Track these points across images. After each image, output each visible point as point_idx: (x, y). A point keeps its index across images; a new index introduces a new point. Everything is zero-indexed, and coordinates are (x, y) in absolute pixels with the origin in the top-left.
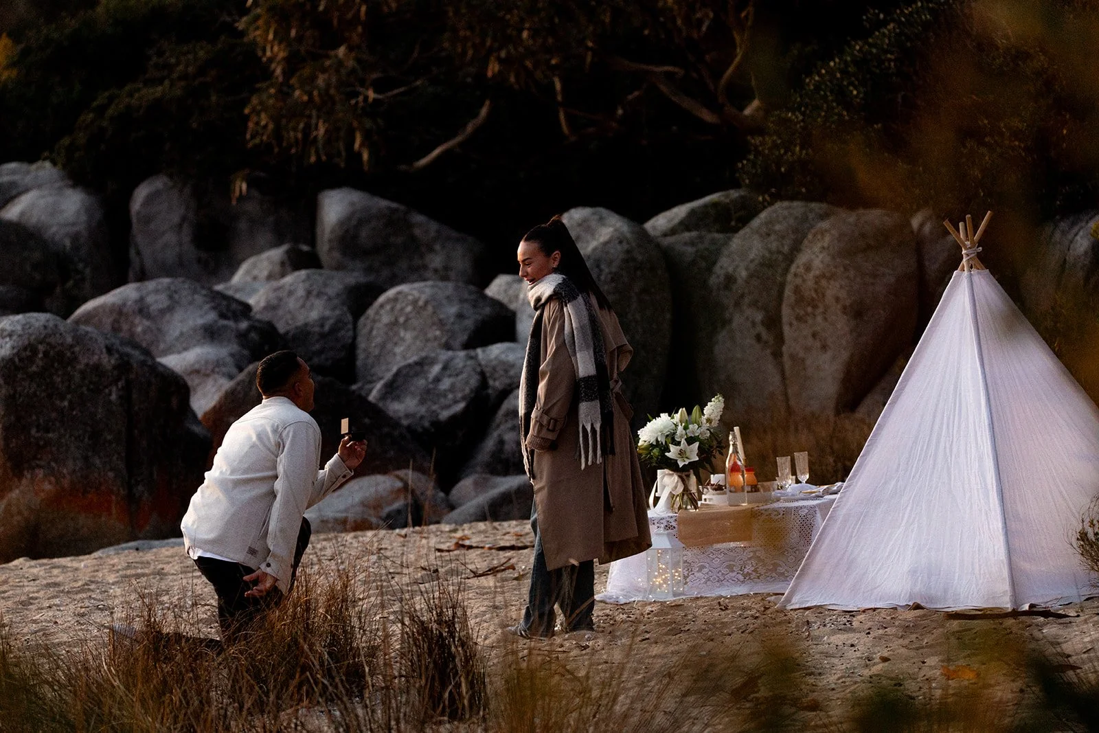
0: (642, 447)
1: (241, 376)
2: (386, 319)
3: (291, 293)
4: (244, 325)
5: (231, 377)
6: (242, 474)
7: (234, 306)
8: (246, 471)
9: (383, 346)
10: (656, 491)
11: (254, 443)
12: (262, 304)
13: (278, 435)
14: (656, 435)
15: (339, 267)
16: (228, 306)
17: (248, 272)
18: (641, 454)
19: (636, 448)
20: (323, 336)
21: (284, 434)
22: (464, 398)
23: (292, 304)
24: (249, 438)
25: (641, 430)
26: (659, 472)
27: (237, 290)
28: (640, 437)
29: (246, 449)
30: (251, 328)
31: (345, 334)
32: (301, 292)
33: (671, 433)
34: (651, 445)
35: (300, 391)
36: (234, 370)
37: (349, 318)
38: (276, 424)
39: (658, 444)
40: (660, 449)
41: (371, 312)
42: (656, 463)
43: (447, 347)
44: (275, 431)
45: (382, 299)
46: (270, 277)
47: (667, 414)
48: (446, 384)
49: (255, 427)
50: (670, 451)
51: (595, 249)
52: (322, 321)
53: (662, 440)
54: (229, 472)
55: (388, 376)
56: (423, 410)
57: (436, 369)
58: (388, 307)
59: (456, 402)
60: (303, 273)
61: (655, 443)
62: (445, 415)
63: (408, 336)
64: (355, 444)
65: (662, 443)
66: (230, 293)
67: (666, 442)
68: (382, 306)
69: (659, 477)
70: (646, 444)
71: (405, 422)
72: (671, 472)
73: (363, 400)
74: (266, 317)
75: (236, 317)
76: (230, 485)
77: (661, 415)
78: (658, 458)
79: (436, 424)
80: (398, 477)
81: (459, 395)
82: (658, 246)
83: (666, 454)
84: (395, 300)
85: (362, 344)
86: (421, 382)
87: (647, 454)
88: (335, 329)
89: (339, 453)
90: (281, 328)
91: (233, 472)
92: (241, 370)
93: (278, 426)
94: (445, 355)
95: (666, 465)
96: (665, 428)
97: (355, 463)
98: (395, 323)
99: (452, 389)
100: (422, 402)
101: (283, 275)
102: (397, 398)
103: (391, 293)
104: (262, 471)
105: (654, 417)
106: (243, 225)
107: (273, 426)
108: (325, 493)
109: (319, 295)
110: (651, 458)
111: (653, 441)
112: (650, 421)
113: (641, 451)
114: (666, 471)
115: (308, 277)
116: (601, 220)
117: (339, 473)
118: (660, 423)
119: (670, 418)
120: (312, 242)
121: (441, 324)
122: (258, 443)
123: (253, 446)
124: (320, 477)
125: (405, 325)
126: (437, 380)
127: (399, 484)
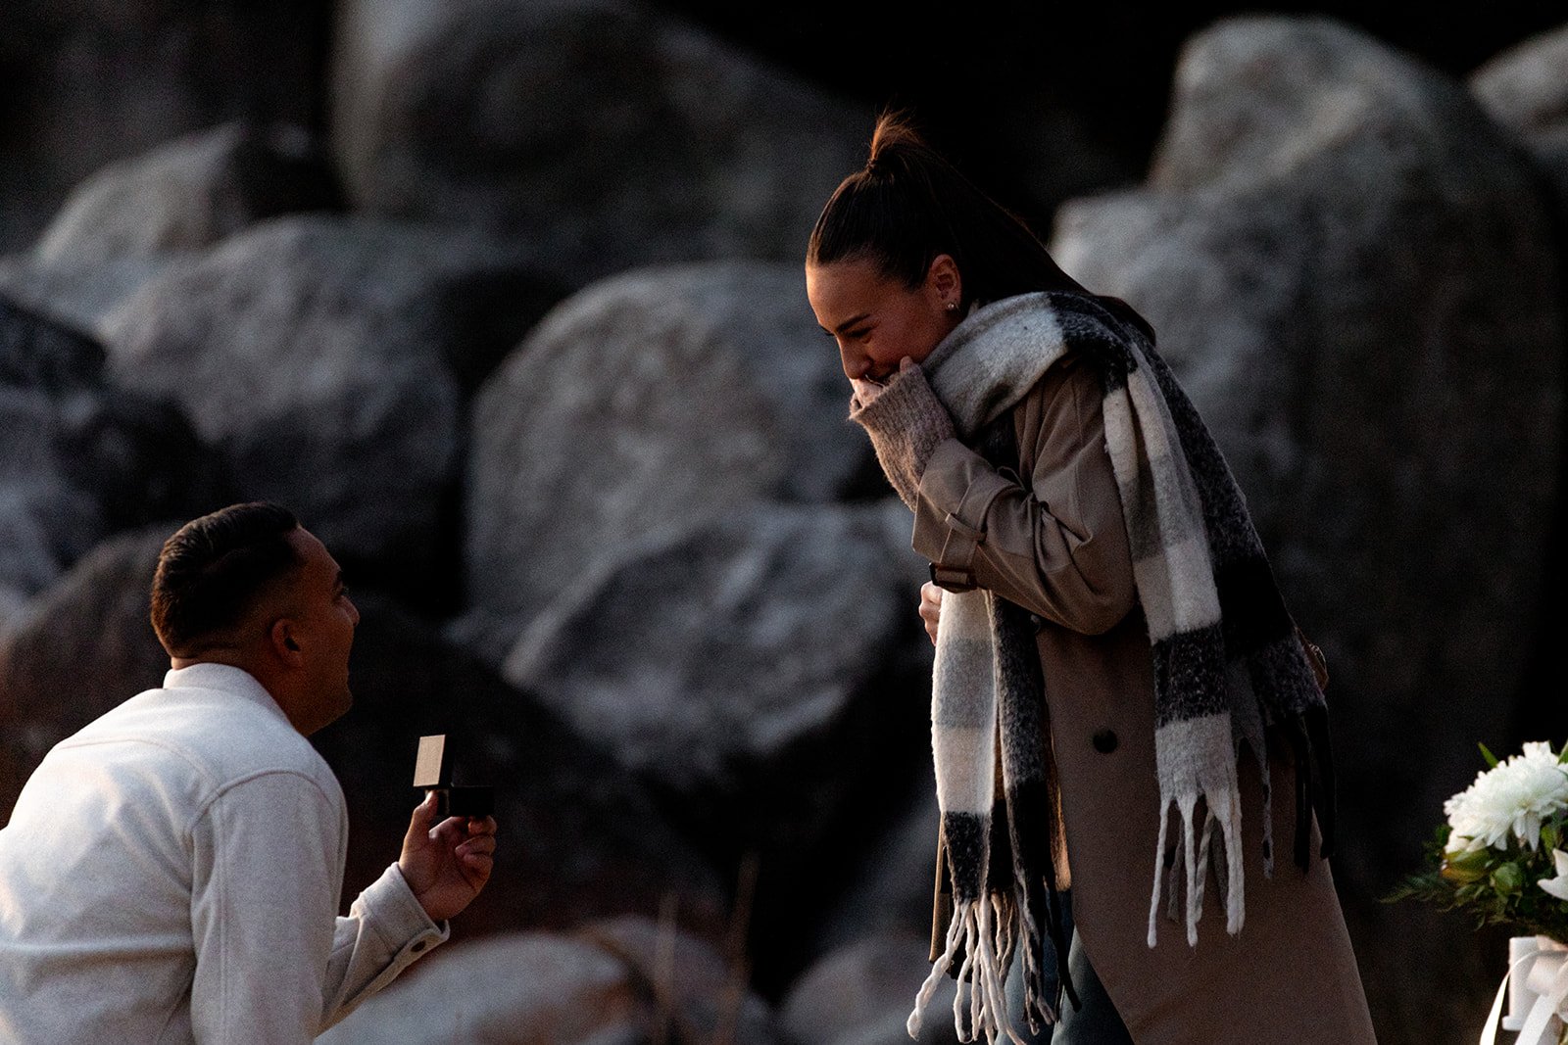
0: (1459, 858)
1: (71, 587)
2: (570, 393)
3: (243, 301)
4: (80, 409)
5: (32, 587)
6: (64, 937)
7: (46, 342)
8: (81, 926)
9: (559, 490)
10: (1505, 1011)
11: (111, 832)
12: (145, 333)
13: (196, 814)
14: (1508, 819)
15: (409, 212)
16: (27, 346)
17: (91, 227)
18: (1453, 884)
19: (1439, 860)
20: (353, 452)
21: (216, 815)
22: (839, 674)
23: (247, 338)
24: (96, 808)
25: (1456, 798)
26: (1515, 943)
27: (58, 282)
28: (1452, 822)
29: (81, 849)
30: (101, 423)
31: (431, 447)
32: (278, 295)
33: (1559, 810)
34: (1492, 851)
35: (292, 646)
36: (41, 563)
37: (443, 389)
38: (193, 776)
39: (1511, 850)
40: (1523, 867)
41: (521, 369)
42: (1508, 914)
43: (784, 493)
44: (188, 800)
45: (561, 323)
46: (172, 242)
47: (1546, 745)
48: (776, 624)
49: (120, 774)
50: (1553, 875)
51: (1303, 168)
52: (351, 399)
53: (1528, 834)
54: (18, 929)
55: (578, 591)
56: (694, 714)
57: (742, 574)
58: (579, 355)
59: (808, 686)
60: (285, 234)
61: (1502, 846)
62: (771, 731)
63: (646, 454)
64: (460, 829)
65: (1528, 846)
66: (33, 296)
67: (1541, 843)
68: (559, 350)
69: (1514, 962)
70: (1471, 848)
71: (633, 755)
72: (1557, 947)
73: (487, 675)
74: (159, 381)
75: (53, 381)
76: (20, 976)
77: (1528, 747)
78: (1512, 898)
79: (742, 762)
80: (610, 949)
81: (822, 663)
82: (1522, 157)
83: (1544, 883)
84: (603, 330)
85: (488, 479)
86: (689, 619)
87: (1476, 883)
88: (393, 429)
89: (402, 862)
90: (210, 418)
91: (32, 930)
92: (66, 560)
93: (197, 785)
94: (773, 525)
95: (1541, 921)
96: (1538, 794)
97: (459, 897)
98: (599, 414)
99: (799, 641)
100: (695, 683)
101: (215, 235)
102: (609, 670)
103: (590, 304)
104: (131, 932)
105: (1503, 757)
106: (78, 58)
107: (179, 781)
108: (345, 1003)
109: (343, 307)
110: (1490, 895)
111: (1496, 837)
112: (1487, 769)
113: (1457, 874)
114: (1542, 942)
115: (305, 248)
116: (1326, 66)
117: (399, 933)
118: (1522, 776)
119: (1555, 759)
120: (319, 117)
121: (763, 414)
122: (120, 832)
123: (106, 842)
124: (338, 940)
125: (641, 419)
126: (748, 609)
127: (607, 970)
